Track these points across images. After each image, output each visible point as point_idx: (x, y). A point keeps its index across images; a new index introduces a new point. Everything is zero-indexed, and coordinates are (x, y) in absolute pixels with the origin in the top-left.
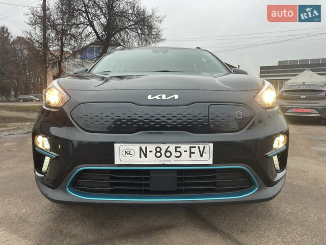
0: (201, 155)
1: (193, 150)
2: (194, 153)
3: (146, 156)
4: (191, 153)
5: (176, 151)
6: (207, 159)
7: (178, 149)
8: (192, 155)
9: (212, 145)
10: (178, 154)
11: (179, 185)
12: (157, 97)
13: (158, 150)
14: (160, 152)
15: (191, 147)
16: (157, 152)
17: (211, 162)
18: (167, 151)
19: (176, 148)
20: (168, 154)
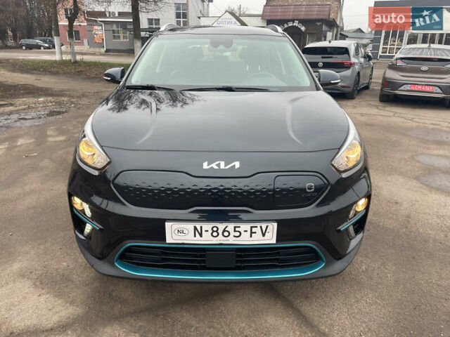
0: (264, 235)
1: (254, 230)
2: (255, 233)
3: (201, 235)
4: (252, 233)
5: (235, 231)
6: (270, 238)
7: (237, 229)
8: (253, 235)
9: (276, 225)
10: (238, 234)
11: (237, 261)
12: (214, 166)
13: (215, 229)
14: (217, 231)
15: (252, 227)
16: (213, 231)
17: (274, 241)
18: (224, 231)
19: (235, 227)
20: (226, 234)
